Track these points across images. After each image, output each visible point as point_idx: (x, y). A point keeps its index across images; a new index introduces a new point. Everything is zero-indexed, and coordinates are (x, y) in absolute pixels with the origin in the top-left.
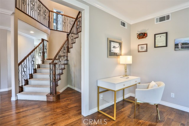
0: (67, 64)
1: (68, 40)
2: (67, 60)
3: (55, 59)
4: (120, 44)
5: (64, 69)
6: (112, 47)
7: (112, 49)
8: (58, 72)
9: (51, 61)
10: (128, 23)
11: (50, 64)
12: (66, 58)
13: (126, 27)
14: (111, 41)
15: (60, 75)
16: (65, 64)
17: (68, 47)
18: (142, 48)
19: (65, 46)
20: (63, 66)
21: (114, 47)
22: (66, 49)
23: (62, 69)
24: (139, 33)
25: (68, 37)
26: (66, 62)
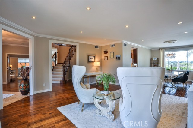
0: (69, 66)
1: (70, 52)
2: (69, 64)
3: (64, 63)
4: (95, 57)
5: (68, 69)
6: (90, 58)
7: (90, 59)
8: (66, 70)
9: (62, 65)
10: (99, 46)
11: (62, 66)
12: (69, 63)
13: (98, 48)
14: (89, 56)
15: (66, 72)
16: (68, 66)
17: (70, 56)
18: (106, 58)
19: (69, 56)
20: (67, 68)
21: (91, 58)
22: (69, 57)
23: (67, 69)
24: (104, 51)
25: (70, 51)
26: (69, 65)
